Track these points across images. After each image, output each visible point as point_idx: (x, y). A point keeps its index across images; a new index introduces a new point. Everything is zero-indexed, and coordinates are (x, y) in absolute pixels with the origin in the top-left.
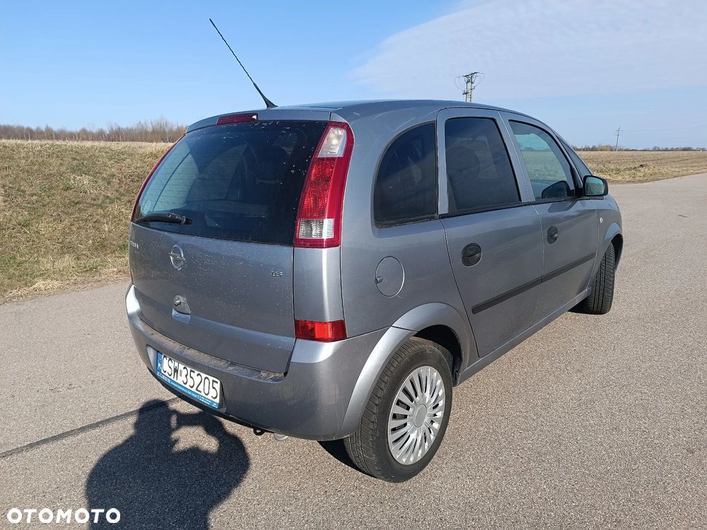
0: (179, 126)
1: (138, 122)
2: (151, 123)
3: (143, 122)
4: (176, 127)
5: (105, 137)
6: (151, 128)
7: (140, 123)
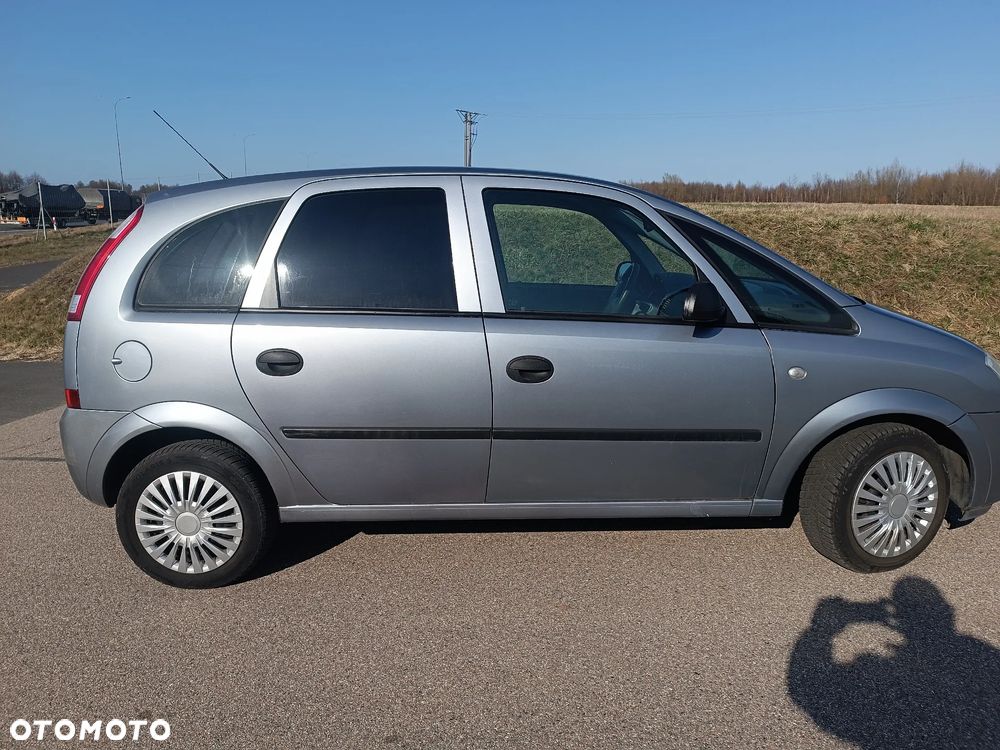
0: (921, 174)
1: (855, 173)
2: (877, 172)
3: (865, 172)
4: (915, 178)
5: (808, 195)
6: (875, 180)
7: (860, 172)
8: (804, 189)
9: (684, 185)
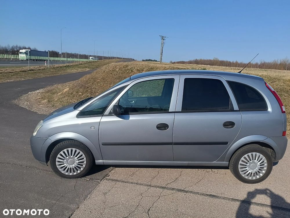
8: (257, 64)
9: (219, 61)
